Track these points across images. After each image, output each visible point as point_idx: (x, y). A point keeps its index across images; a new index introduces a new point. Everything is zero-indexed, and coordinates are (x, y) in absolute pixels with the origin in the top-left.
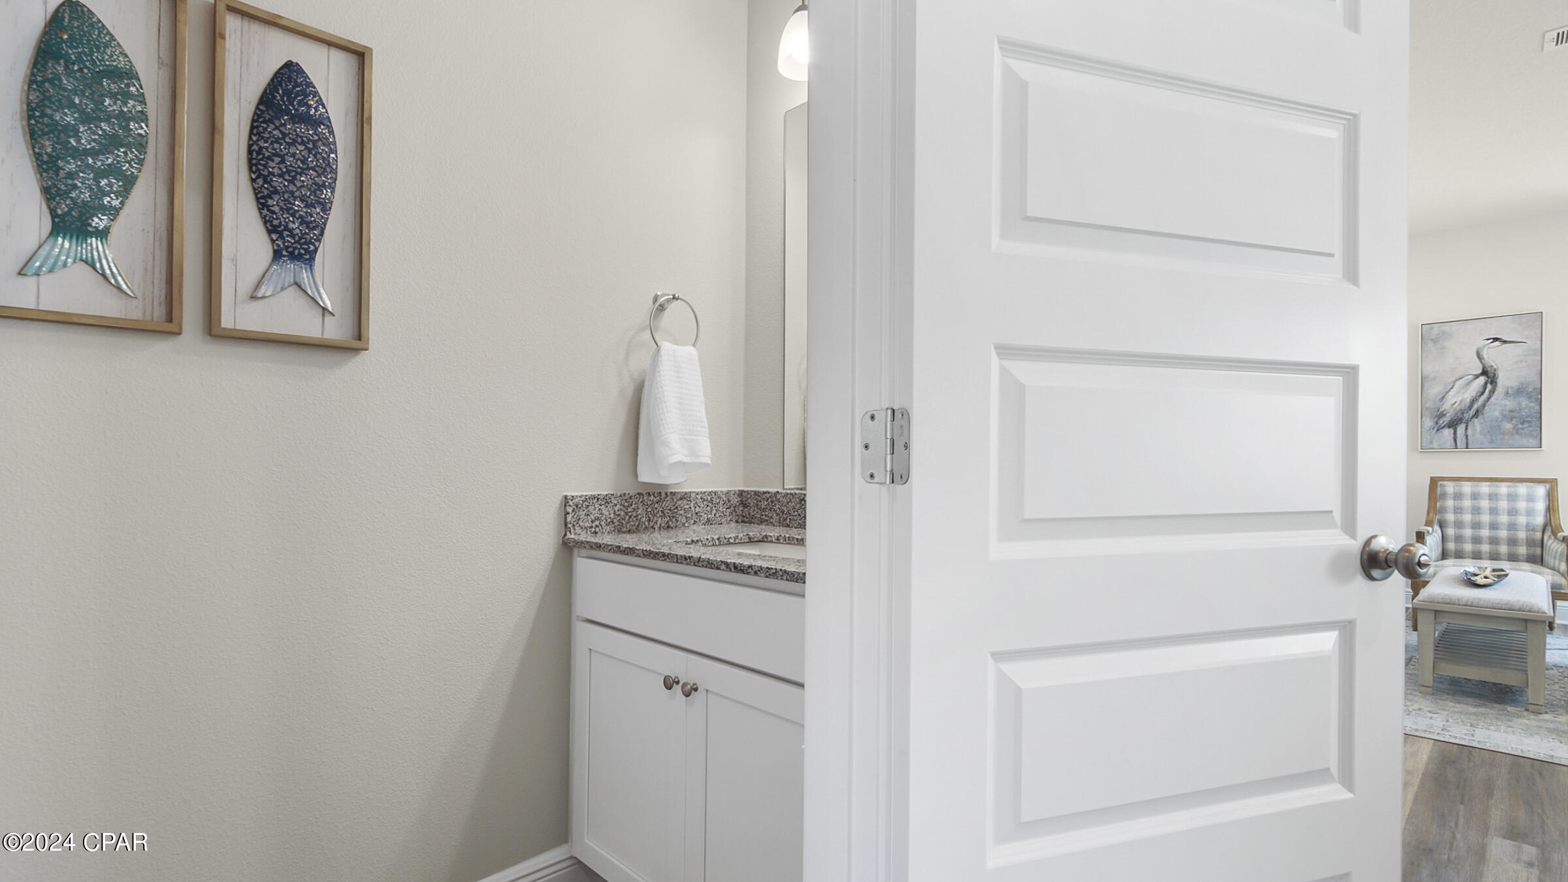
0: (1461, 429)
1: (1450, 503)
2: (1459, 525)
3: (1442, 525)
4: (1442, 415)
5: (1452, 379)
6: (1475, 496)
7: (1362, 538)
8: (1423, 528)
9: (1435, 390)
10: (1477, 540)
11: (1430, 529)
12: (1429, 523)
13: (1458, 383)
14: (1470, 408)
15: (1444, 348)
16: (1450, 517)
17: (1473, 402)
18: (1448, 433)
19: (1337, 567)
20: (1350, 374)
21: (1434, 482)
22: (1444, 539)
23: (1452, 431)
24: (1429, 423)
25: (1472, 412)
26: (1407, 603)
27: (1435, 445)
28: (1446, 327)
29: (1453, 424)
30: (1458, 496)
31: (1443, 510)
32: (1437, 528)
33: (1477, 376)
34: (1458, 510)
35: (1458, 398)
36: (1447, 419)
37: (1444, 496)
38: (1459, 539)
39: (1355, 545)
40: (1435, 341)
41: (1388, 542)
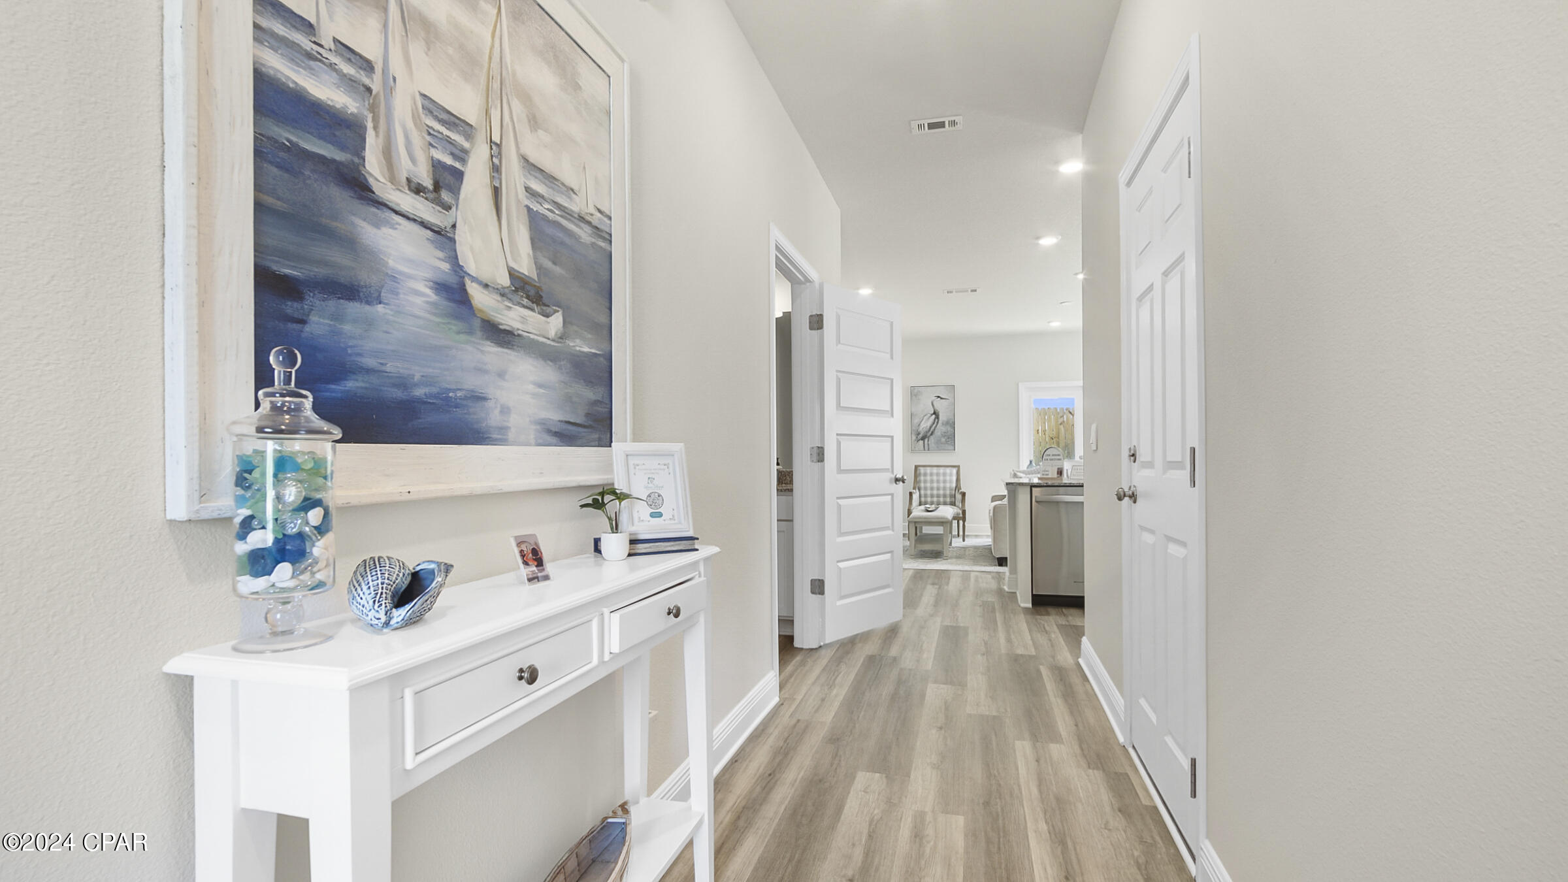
0: (926, 440)
1: (922, 478)
2: (926, 489)
3: (919, 490)
4: (919, 434)
5: (922, 416)
6: (931, 474)
7: (895, 474)
8: (912, 491)
9: (916, 421)
10: (932, 496)
11: (914, 491)
12: (914, 488)
13: (925, 418)
14: (929, 430)
15: (919, 399)
16: (922, 485)
17: (931, 427)
18: (921, 442)
19: (891, 479)
20: (892, 437)
21: (916, 467)
22: (920, 496)
23: (922, 442)
24: (914, 438)
25: (930, 432)
26: (904, 522)
27: (917, 449)
28: (920, 389)
29: (923, 439)
30: (925, 475)
31: (920, 481)
32: (917, 491)
33: (932, 415)
34: (925, 482)
35: (925, 425)
36: (921, 436)
37: (920, 474)
38: (926, 496)
39: (893, 476)
40: (916, 395)
41: (899, 476)
